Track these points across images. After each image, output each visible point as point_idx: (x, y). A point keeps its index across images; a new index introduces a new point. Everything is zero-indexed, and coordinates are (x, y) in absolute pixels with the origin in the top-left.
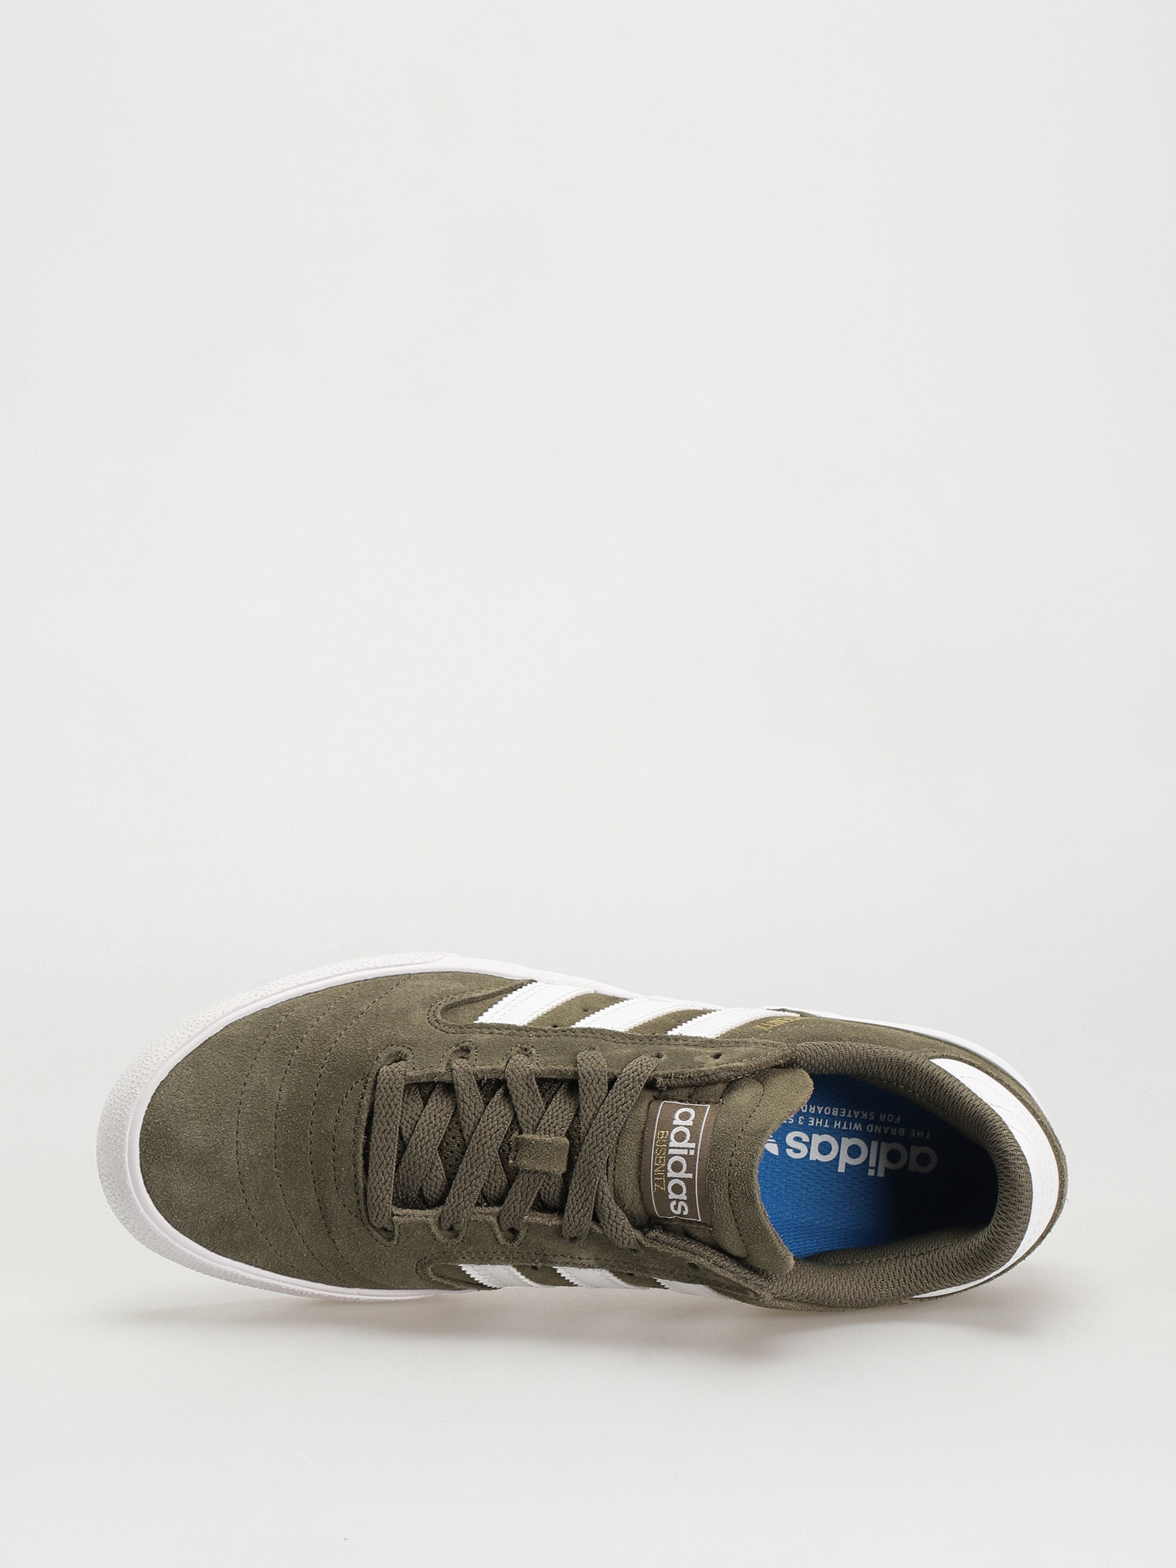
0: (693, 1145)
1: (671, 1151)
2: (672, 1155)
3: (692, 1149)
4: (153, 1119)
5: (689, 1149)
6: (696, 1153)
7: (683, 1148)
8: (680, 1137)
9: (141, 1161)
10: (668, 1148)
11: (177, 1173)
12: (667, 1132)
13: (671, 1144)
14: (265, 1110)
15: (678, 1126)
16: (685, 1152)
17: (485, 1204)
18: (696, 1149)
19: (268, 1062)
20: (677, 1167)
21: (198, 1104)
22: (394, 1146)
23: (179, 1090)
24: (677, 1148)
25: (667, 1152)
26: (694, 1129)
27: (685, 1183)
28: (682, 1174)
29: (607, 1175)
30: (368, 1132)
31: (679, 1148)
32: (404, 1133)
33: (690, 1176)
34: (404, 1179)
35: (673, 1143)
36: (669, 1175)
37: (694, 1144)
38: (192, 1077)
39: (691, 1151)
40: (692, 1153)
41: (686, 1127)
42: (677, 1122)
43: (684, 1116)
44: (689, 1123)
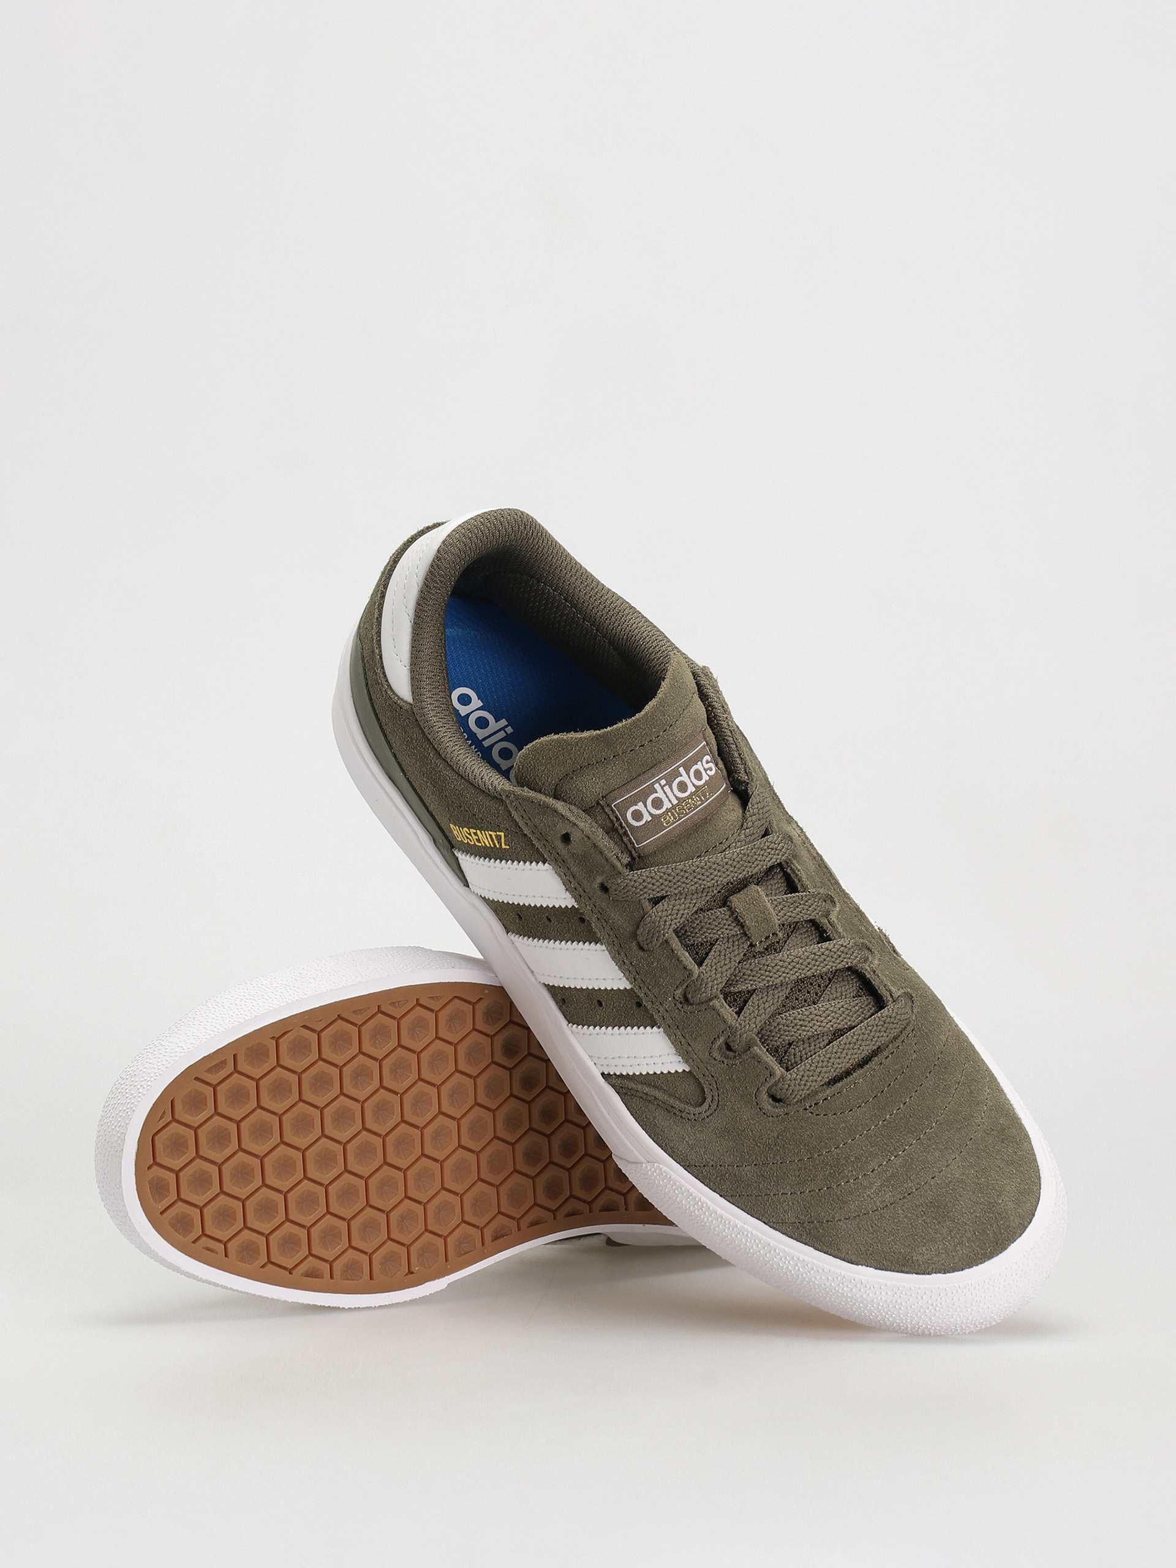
0: (657, 786)
1: (675, 802)
2: (677, 798)
3: (660, 784)
4: (978, 1254)
5: (662, 788)
6: (661, 779)
7: (665, 793)
8: (657, 804)
9: (1017, 1239)
10: (674, 806)
11: (1003, 1200)
12: (662, 818)
13: (670, 805)
14: (897, 1170)
15: (650, 813)
16: (667, 788)
17: (825, 935)
18: (658, 781)
19: (858, 1201)
20: (683, 787)
21: (937, 1227)
22: (842, 1040)
23: (939, 1253)
24: (669, 799)
25: (677, 805)
26: (642, 797)
27: (690, 770)
28: (684, 778)
29: (729, 846)
30: (848, 1073)
31: (667, 797)
32: (826, 1041)
33: (681, 769)
34: (858, 1015)
35: (667, 805)
36: (694, 789)
37: (655, 786)
38: (921, 1251)
39: (663, 784)
40: (663, 782)
41: (646, 806)
42: (647, 818)
43: (638, 815)
44: (640, 806)
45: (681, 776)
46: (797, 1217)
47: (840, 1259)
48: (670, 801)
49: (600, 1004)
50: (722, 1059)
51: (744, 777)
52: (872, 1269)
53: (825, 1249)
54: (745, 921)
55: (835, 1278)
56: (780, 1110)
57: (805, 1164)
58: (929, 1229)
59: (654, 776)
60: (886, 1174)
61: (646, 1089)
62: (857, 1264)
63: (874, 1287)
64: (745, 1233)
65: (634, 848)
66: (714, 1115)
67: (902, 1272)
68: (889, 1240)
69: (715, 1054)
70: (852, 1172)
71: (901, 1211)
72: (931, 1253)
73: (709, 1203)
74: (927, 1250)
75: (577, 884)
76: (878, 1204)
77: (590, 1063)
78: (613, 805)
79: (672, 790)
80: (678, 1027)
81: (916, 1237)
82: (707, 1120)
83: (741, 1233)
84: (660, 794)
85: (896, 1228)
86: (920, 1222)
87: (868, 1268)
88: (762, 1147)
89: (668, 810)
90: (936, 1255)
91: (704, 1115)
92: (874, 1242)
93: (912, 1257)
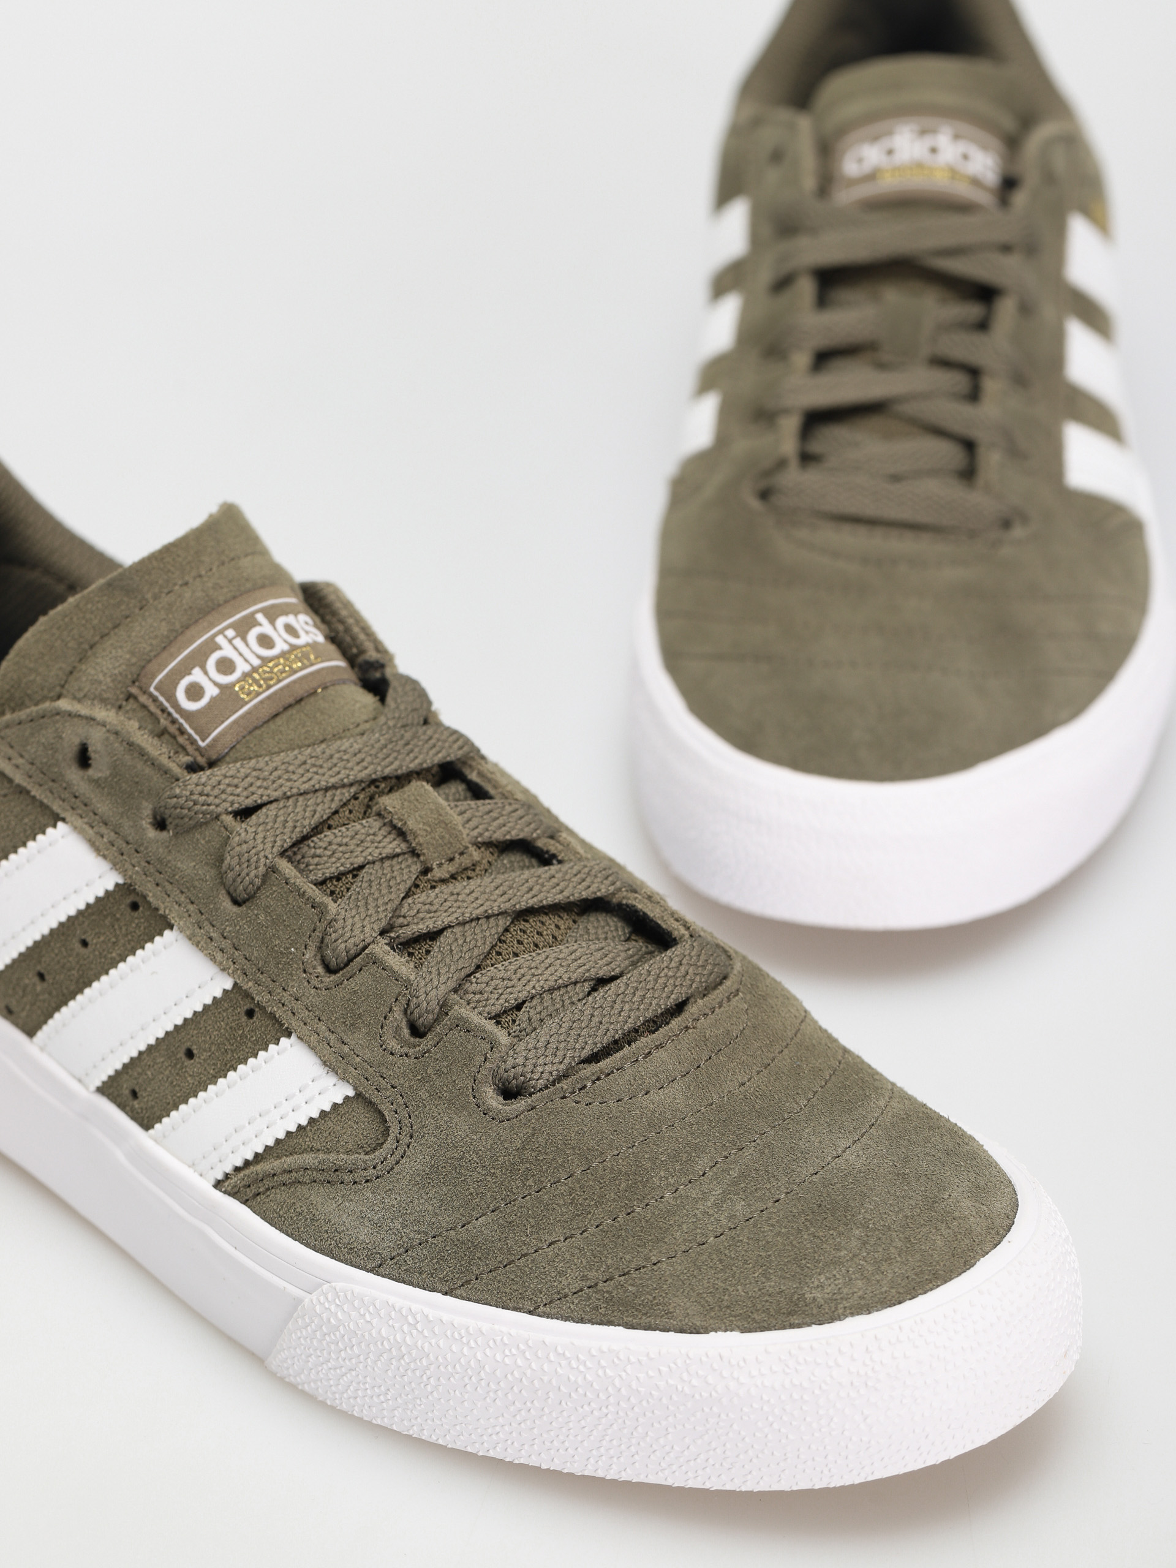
0: (220, 639)
1: (256, 662)
2: (259, 657)
3: (225, 637)
5: (230, 641)
6: (225, 629)
7: (235, 648)
10: (255, 669)
12: (237, 689)
13: (247, 668)
15: (216, 684)
16: (238, 642)
17: (553, 860)
18: (221, 632)
19: (687, 1224)
20: (265, 641)
21: (838, 1240)
22: (609, 991)
24: (244, 659)
25: (261, 667)
26: (199, 659)
27: (274, 622)
28: (267, 630)
31: (241, 654)
35: (242, 667)
36: (286, 647)
37: (217, 640)
39: (230, 637)
40: (230, 633)
41: (206, 673)
42: (211, 691)
43: (195, 692)
44: (197, 675)
45: (260, 625)
46: (584, 1278)
47: (676, 1331)
48: (246, 660)
49: (190, 1054)
50: (405, 1050)
51: (372, 655)
52: (736, 1335)
53: (645, 1320)
54: (405, 823)
55: (672, 1365)
56: (520, 1104)
57: (578, 1181)
58: (825, 1246)
59: (212, 625)
60: (729, 1174)
61: (288, 1161)
62: (706, 1332)
63: (744, 1361)
64: (498, 1339)
65: (198, 749)
66: (408, 1153)
67: (792, 1326)
68: (756, 1275)
69: (393, 1044)
70: (667, 1179)
71: (767, 1228)
72: (836, 1282)
73: (426, 1311)
74: (828, 1279)
75: (112, 834)
76: (724, 1222)
77: (191, 1175)
78: (152, 689)
79: (247, 645)
80: (319, 1019)
81: (803, 1262)
82: (397, 1169)
83: (491, 1343)
84: (227, 651)
85: (763, 1254)
86: (805, 1237)
87: (728, 1333)
88: (498, 1172)
89: (246, 676)
90: (846, 1284)
91: (391, 1160)
92: (730, 1285)
93: (804, 1294)
